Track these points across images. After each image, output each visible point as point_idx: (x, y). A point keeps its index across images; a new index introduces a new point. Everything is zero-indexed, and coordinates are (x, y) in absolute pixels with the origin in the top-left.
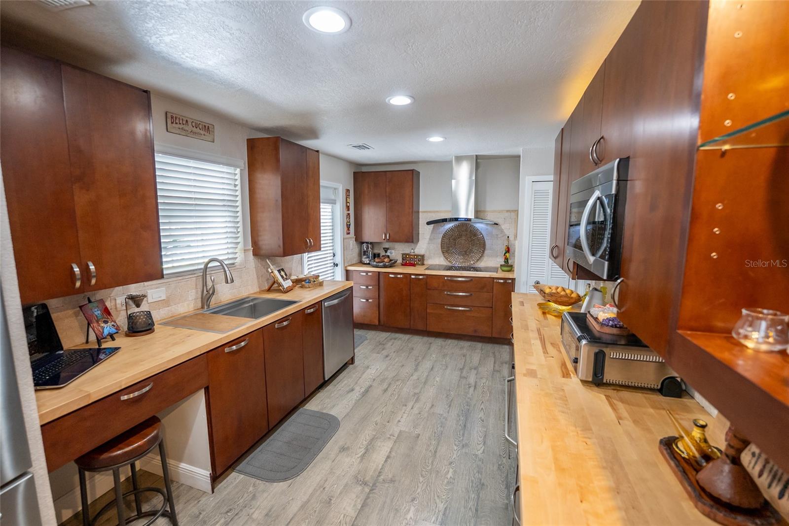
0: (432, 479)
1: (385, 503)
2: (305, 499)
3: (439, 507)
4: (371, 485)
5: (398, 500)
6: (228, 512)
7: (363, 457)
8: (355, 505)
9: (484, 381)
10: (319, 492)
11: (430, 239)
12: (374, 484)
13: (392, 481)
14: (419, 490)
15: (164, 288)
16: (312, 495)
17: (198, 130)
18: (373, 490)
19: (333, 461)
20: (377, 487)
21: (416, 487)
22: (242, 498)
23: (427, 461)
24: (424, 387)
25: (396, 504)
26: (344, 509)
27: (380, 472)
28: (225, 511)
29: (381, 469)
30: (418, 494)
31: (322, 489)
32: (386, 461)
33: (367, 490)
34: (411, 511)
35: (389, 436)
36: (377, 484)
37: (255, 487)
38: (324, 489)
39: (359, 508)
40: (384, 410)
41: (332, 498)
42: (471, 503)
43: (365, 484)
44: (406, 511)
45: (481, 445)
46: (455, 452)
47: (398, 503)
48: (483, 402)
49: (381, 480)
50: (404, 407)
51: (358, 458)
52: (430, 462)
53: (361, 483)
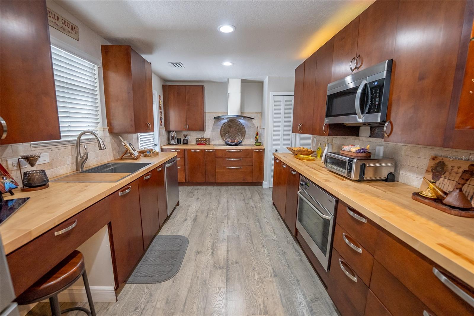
0: (258, 256)
1: (239, 275)
2: (188, 286)
3: (269, 269)
4: (226, 268)
5: (245, 272)
6: (135, 310)
7: (212, 254)
8: (222, 281)
9: (259, 204)
10: (195, 280)
11: (213, 129)
12: (227, 267)
13: (237, 262)
14: (254, 263)
15: (48, 153)
16: (192, 283)
17: (66, 28)
18: (228, 270)
19: (195, 261)
20: (229, 268)
21: (252, 262)
22: (142, 298)
23: (250, 248)
24: (229, 211)
25: (245, 273)
26: (217, 285)
27: (227, 260)
28: (133, 310)
29: (227, 258)
30: (255, 265)
31: (196, 278)
32: (227, 253)
33: (225, 271)
34: (256, 275)
35: (222, 240)
36: (229, 266)
37: (148, 289)
38: (198, 277)
39: (226, 282)
40: (211, 227)
41: (206, 281)
42: (284, 263)
43: (222, 268)
44: (253, 275)
45: (274, 234)
46: (263, 240)
47: (246, 273)
48: (263, 214)
49: (230, 264)
50: (223, 224)
51: (210, 255)
52: (252, 248)
53: (219, 268)
